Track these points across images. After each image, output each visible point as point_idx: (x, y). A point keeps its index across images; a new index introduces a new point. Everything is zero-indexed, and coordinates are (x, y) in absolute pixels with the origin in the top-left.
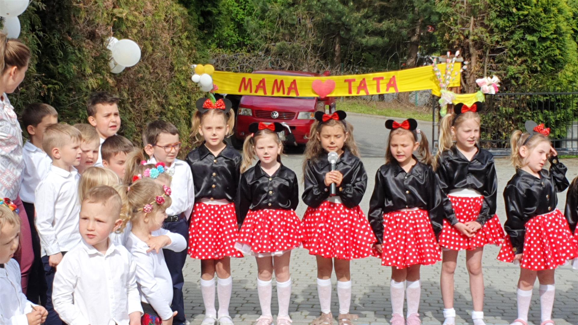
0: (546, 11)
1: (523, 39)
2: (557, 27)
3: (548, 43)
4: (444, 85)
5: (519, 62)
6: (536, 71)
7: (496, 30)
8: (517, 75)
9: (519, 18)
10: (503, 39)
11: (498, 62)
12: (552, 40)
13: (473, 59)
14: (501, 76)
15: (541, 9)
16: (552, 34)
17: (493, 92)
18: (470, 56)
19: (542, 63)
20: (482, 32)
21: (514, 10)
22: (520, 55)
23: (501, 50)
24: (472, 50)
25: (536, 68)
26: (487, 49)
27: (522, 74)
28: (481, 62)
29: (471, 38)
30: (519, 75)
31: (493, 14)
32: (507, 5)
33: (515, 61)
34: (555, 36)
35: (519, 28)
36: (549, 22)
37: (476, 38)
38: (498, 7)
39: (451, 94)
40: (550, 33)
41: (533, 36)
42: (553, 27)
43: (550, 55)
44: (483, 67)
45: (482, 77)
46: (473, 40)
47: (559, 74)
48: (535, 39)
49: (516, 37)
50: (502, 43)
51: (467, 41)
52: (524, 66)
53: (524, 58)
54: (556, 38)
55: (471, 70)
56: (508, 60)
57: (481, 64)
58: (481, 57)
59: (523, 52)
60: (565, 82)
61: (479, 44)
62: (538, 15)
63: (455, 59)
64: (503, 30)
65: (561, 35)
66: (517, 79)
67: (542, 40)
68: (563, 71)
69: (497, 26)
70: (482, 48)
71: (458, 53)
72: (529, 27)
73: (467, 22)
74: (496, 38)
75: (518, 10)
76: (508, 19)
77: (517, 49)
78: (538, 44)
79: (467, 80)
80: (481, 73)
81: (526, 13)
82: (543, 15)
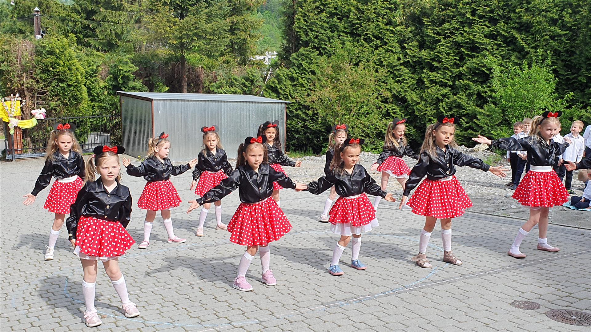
0: (70, 69)
1: (57, 86)
2: (77, 78)
3: (72, 88)
4: (11, 115)
5: (56, 99)
6: (67, 105)
7: (40, 80)
8: (55, 108)
9: (54, 73)
10: (46, 86)
11: (43, 100)
12: (74, 87)
13: (27, 98)
14: (46, 108)
15: (67, 68)
16: (74, 83)
17: (43, 118)
18: (25, 97)
19: (70, 100)
20: (32, 82)
21: (51, 69)
22: (56, 96)
23: (45, 93)
24: (26, 93)
25: (67, 103)
26: (35, 92)
27: (58, 106)
28: (32, 100)
29: (25, 85)
30: (57, 107)
31: (38, 71)
32: (47, 66)
33: (54, 99)
34: (76, 84)
35: (54, 79)
36: (72, 76)
37: (29, 85)
38: (40, 67)
39: (16, 120)
40: (72, 82)
41: (64, 84)
42: (74, 79)
43: (74, 95)
44: (34, 103)
45: (34, 109)
46: (27, 87)
47: (80, 106)
48: (65, 86)
49: (53, 85)
50: (45, 88)
51: (23, 87)
52: (59, 102)
53: (59, 97)
54: (77, 85)
55: (27, 105)
56: (50, 98)
57: (33, 102)
58: (32, 97)
59: (58, 93)
60: (83, 111)
61: (30, 89)
62: (65, 72)
63: (16, 98)
64: (44, 81)
65: (79, 83)
66: (55, 110)
67: (69, 86)
68: (82, 104)
69: (41, 79)
70: (32, 91)
71: (18, 95)
72: (60, 79)
73: (22, 76)
74: (41, 85)
75: (53, 68)
76: (47, 74)
77: (54, 92)
78: (66, 89)
79: (25, 111)
80: (33, 107)
81: (58, 70)
82: (68, 72)
